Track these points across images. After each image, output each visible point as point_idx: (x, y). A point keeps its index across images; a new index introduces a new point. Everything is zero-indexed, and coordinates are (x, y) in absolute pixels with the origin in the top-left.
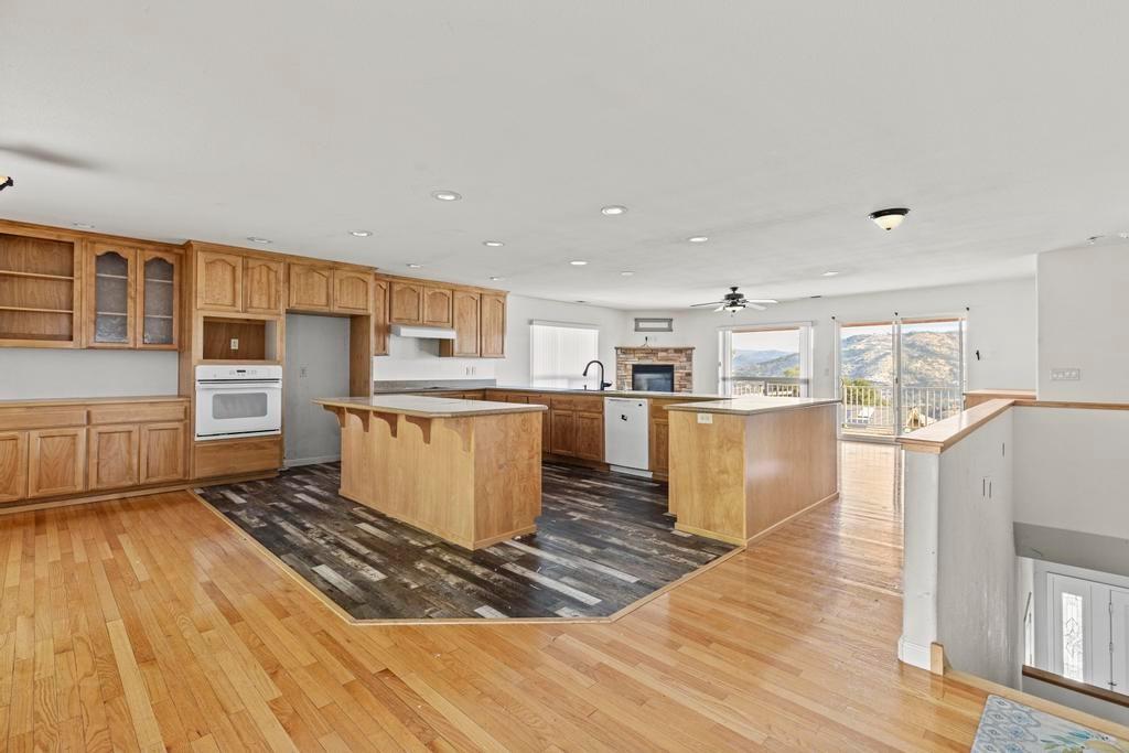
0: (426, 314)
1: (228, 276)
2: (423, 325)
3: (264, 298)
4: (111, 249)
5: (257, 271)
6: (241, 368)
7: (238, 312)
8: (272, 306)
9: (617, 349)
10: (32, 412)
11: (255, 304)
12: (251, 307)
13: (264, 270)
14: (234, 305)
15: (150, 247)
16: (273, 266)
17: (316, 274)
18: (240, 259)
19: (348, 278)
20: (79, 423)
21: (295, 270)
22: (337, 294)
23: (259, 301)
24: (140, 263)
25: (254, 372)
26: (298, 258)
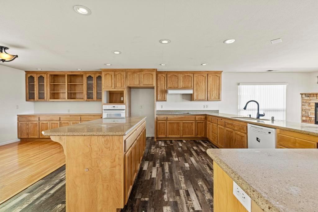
0: (181, 84)
1: (110, 78)
2: (180, 89)
3: (120, 83)
4: (89, 75)
5: (118, 75)
6: (114, 106)
7: (113, 89)
8: (122, 86)
9: (302, 94)
10: (72, 117)
11: (117, 86)
12: (116, 87)
13: (120, 75)
14: (112, 87)
15: (98, 73)
16: (122, 73)
17: (135, 74)
18: (113, 72)
19: (146, 74)
20: (78, 120)
21: (129, 73)
22: (142, 80)
23: (119, 85)
24: (96, 78)
25: (117, 107)
26: (130, 69)
